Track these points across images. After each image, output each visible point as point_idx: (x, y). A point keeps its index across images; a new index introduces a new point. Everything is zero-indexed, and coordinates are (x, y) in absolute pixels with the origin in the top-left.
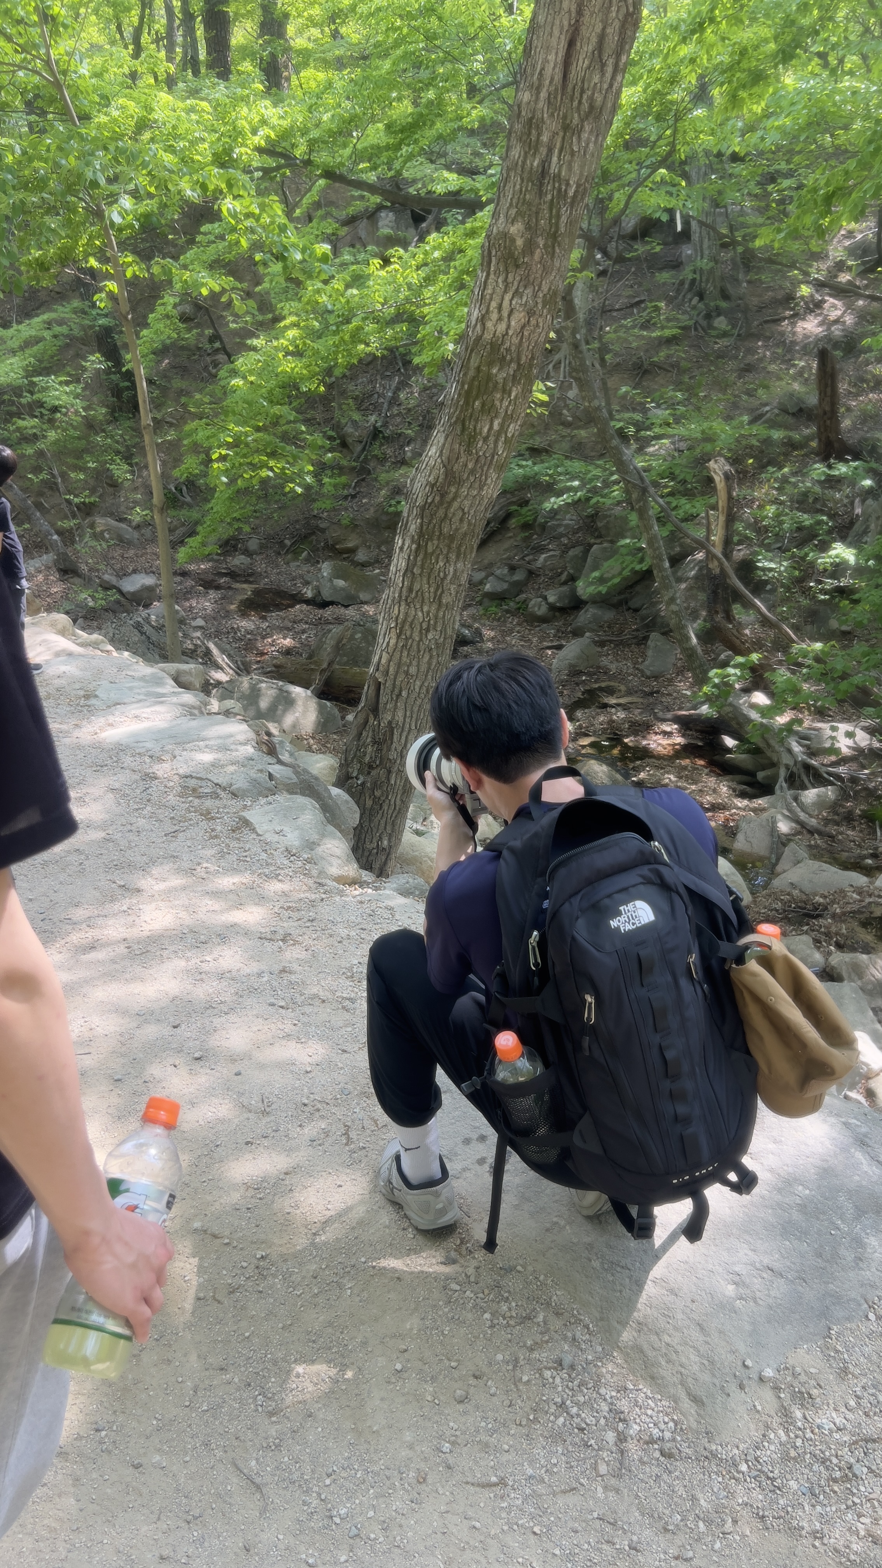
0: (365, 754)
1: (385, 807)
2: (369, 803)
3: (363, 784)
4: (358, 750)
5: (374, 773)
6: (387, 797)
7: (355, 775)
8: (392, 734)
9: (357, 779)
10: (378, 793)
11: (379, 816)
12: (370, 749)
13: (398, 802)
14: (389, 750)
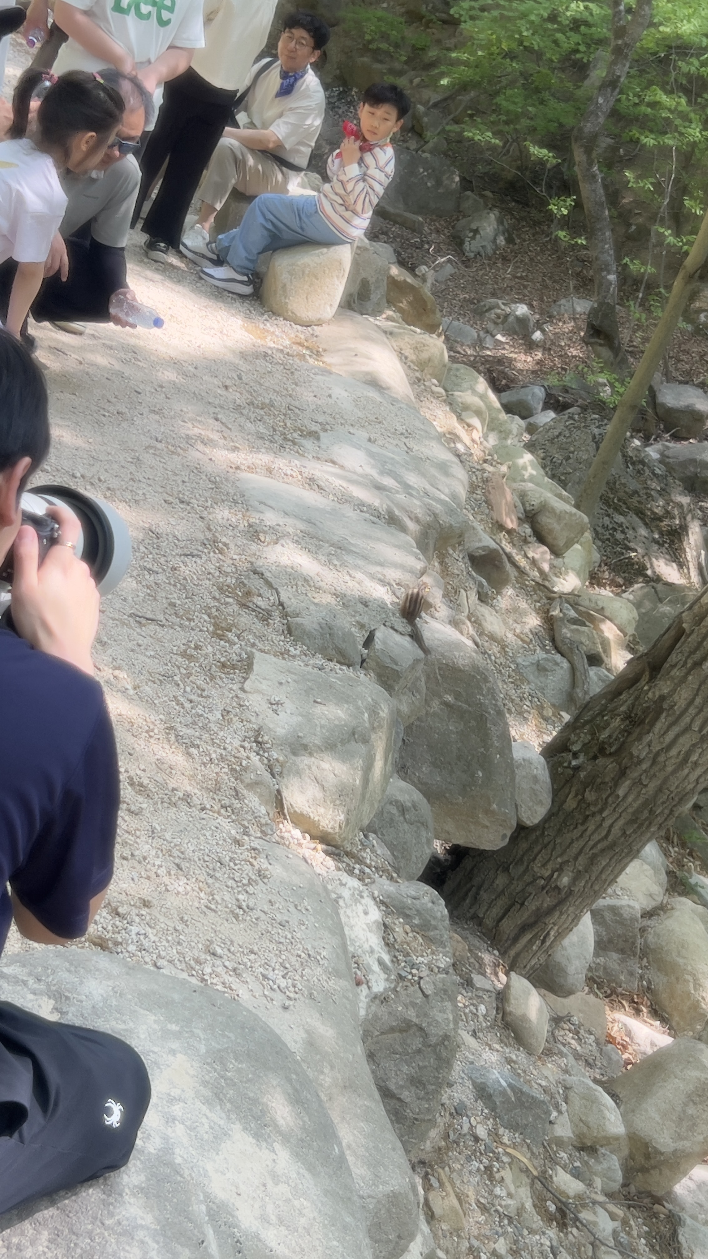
5: (601, 761)
7: (575, 748)
9: (575, 755)
12: (616, 722)
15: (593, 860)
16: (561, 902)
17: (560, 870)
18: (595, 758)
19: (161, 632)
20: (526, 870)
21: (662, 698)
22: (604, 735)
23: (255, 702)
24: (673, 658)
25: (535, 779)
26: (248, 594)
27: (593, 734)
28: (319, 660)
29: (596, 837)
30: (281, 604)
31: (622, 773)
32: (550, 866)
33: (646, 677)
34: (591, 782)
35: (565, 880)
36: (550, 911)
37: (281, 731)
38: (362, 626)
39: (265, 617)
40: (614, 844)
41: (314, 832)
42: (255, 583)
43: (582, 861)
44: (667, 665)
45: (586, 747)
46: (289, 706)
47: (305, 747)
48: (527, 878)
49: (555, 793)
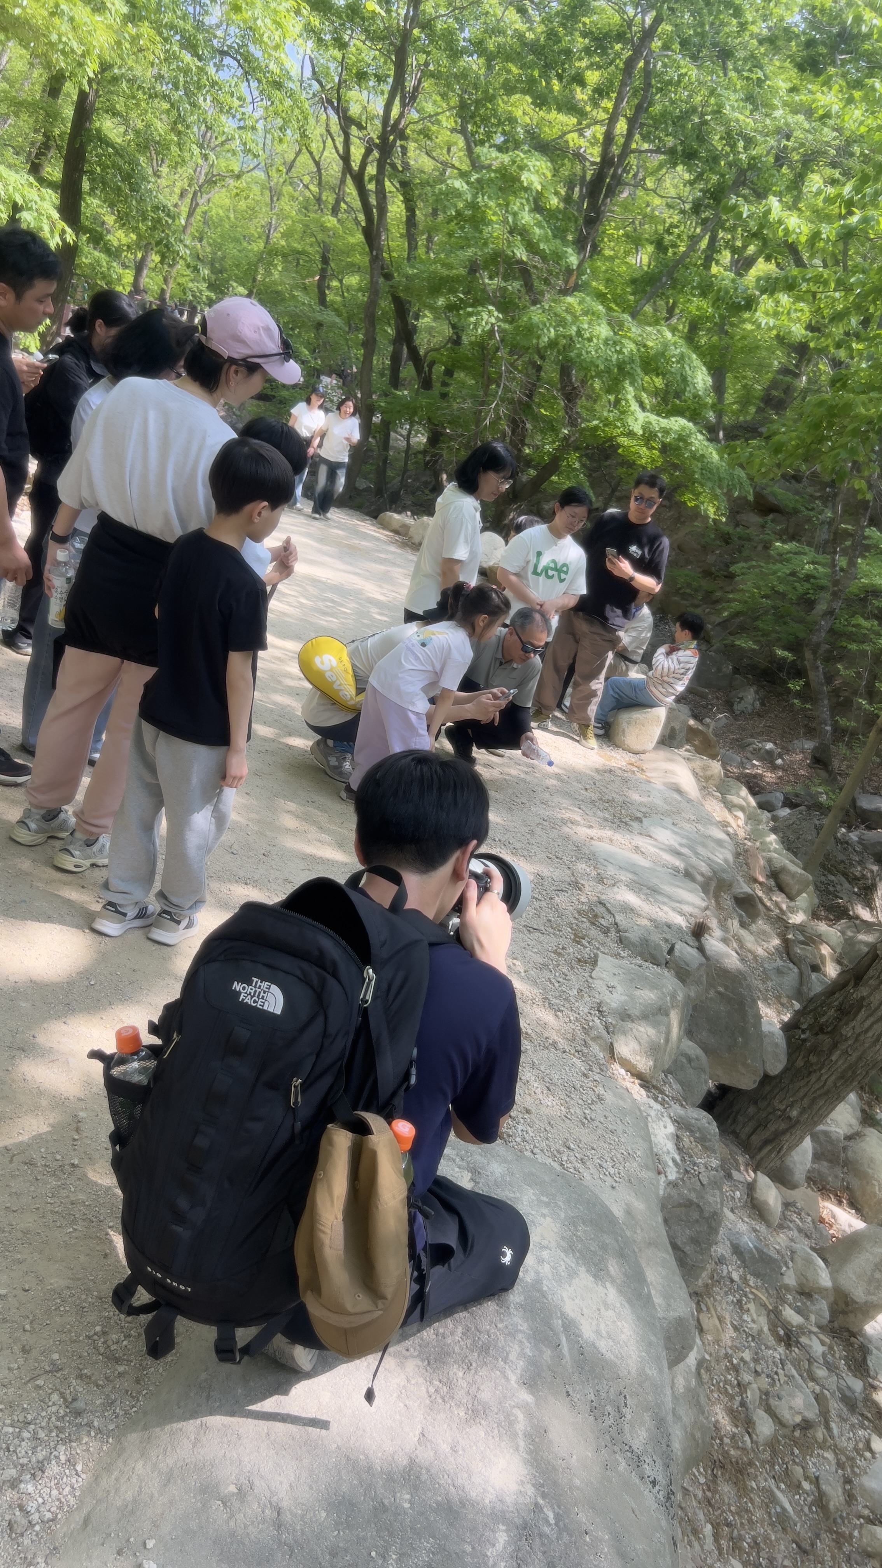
0: (825, 1013)
1: (813, 1078)
2: (800, 1063)
3: (804, 1041)
4: (821, 1006)
5: (821, 1037)
6: (820, 1069)
7: (804, 1027)
8: (859, 1011)
9: (803, 1032)
10: (813, 1059)
11: (802, 1083)
12: (832, 1012)
13: (830, 1083)
14: (847, 1024)
15: (814, 1101)
16: (792, 1127)
17: (792, 1106)
18: (817, 1034)
19: (542, 938)
20: (769, 1104)
21: (863, 998)
22: (823, 1020)
23: (599, 985)
24: (871, 972)
25: (777, 1045)
26: (596, 916)
27: (816, 1019)
28: (639, 961)
29: (816, 1086)
30: (616, 924)
31: (835, 1046)
32: (785, 1102)
33: (852, 983)
34: (813, 1050)
35: (794, 1113)
36: (784, 1132)
37: (614, 1005)
38: (666, 940)
39: (606, 931)
40: (827, 1093)
41: (633, 1071)
42: (600, 910)
43: (806, 1103)
44: (866, 977)
45: (810, 1027)
46: (620, 989)
47: (629, 1016)
48: (770, 1109)
49: (790, 1055)
